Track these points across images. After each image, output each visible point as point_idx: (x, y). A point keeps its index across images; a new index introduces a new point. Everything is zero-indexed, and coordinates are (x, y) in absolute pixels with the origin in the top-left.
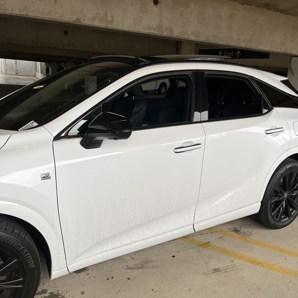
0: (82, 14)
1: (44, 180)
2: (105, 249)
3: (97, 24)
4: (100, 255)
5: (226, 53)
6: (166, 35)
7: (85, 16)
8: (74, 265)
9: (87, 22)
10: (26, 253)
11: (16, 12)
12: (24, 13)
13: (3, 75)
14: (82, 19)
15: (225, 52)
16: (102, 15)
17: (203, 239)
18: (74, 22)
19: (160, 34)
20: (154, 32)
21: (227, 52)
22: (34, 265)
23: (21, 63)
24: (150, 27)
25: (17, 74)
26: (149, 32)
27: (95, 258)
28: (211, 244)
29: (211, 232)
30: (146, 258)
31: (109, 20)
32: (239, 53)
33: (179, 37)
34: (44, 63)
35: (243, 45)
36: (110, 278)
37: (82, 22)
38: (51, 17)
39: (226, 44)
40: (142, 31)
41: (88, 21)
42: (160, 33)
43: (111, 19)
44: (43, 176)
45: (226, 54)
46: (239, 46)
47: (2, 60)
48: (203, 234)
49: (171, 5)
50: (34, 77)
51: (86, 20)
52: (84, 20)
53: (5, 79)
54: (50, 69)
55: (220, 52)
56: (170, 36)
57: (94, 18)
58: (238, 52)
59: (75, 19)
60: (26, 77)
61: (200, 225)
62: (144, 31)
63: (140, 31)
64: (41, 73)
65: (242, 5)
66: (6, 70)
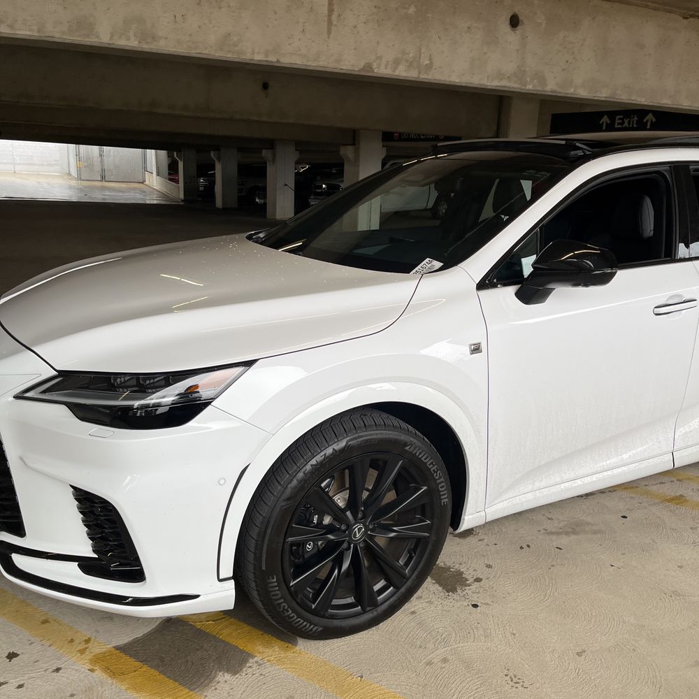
0: (376, 54)
1: (473, 353)
2: (537, 485)
3: (402, 72)
4: (530, 496)
5: (619, 119)
6: (533, 90)
7: (380, 58)
8: (494, 508)
9: (383, 70)
10: (440, 477)
11: (259, 57)
12: (272, 59)
13: (75, 182)
14: (375, 65)
15: (618, 117)
16: (411, 55)
17: (670, 490)
18: (360, 71)
19: (520, 88)
20: (508, 85)
21: (622, 117)
22: (447, 500)
23: (112, 154)
24: (500, 75)
25: (103, 178)
26: (498, 84)
27: (523, 499)
28: (687, 498)
29: (678, 480)
30: (574, 518)
31: (425, 63)
32: (652, 121)
33: (556, 92)
34: (163, 153)
35: (685, 104)
36: (525, 546)
37: (376, 71)
38: (321, 63)
39: (651, 104)
40: (486, 83)
41: (386, 68)
42: (519, 86)
43: (428, 62)
44: (472, 347)
45: (621, 121)
46: (677, 107)
47: (70, 148)
48: (664, 483)
49: (543, 26)
50: (141, 185)
51: (383, 67)
52: (379, 66)
53: (81, 190)
54: (181, 165)
55: (605, 119)
56: (539, 91)
57: (397, 62)
58: (650, 117)
59: (362, 65)
60: (123, 185)
61: (685, 454)
62: (488, 84)
63: (482, 82)
64: (158, 174)
65: (685, 20)
66: (79, 170)
